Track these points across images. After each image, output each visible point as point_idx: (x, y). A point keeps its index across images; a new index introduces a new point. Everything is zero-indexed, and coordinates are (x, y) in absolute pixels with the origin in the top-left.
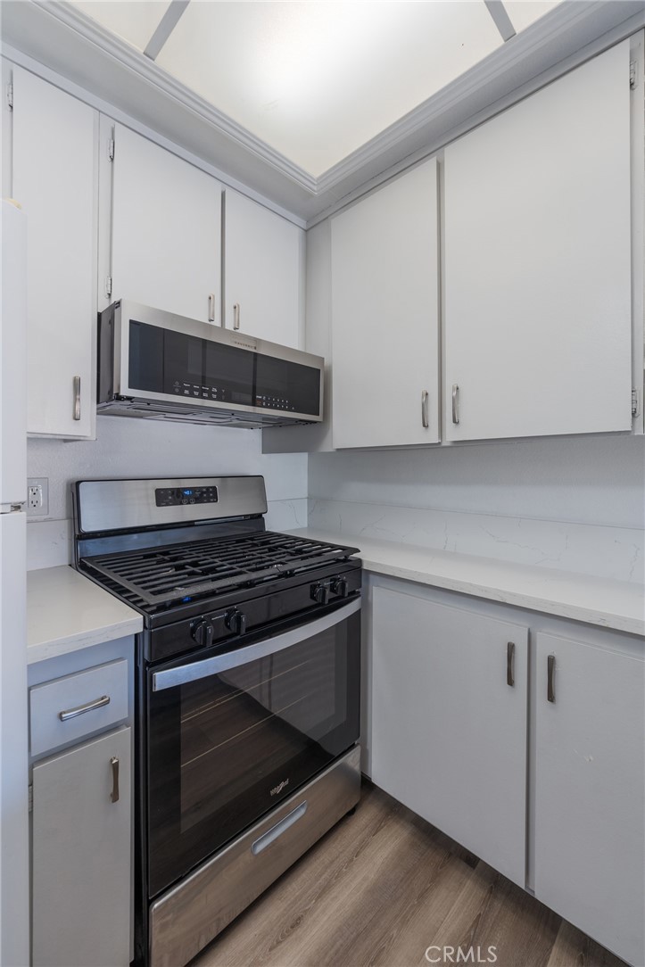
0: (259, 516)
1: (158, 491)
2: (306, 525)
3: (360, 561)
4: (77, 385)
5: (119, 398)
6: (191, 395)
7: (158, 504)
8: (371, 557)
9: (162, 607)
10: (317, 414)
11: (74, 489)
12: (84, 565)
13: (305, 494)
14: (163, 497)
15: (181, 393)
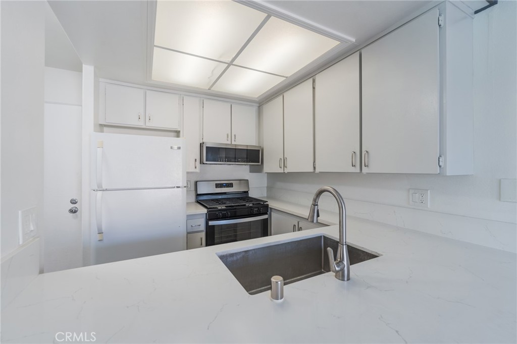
0: (247, 192)
1: (216, 184)
2: (266, 196)
3: (268, 205)
4: (196, 160)
5: (204, 164)
6: (220, 161)
7: (216, 187)
8: (272, 204)
9: (211, 208)
10: (259, 162)
11: (196, 183)
12: (198, 202)
13: (266, 186)
14: (218, 186)
15: (218, 161)
